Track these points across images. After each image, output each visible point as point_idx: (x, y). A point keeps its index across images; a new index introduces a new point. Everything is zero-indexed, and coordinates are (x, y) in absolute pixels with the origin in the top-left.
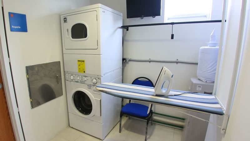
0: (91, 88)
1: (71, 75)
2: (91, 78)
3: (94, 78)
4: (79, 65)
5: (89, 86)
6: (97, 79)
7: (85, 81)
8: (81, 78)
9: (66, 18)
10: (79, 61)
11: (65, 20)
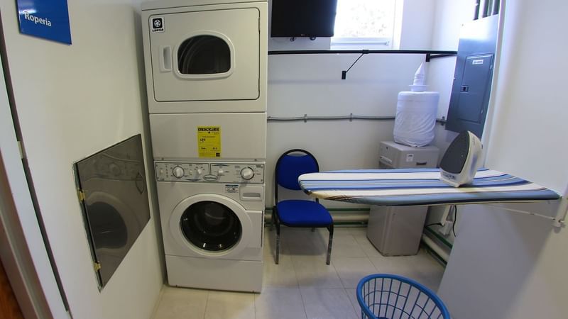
0: (236, 189)
1: (173, 166)
2: (239, 167)
3: (246, 166)
4: (203, 140)
5: (232, 188)
6: (255, 167)
7: (221, 175)
8: (207, 170)
9: (160, 20)
10: (202, 129)
11: (157, 23)
